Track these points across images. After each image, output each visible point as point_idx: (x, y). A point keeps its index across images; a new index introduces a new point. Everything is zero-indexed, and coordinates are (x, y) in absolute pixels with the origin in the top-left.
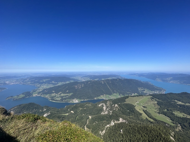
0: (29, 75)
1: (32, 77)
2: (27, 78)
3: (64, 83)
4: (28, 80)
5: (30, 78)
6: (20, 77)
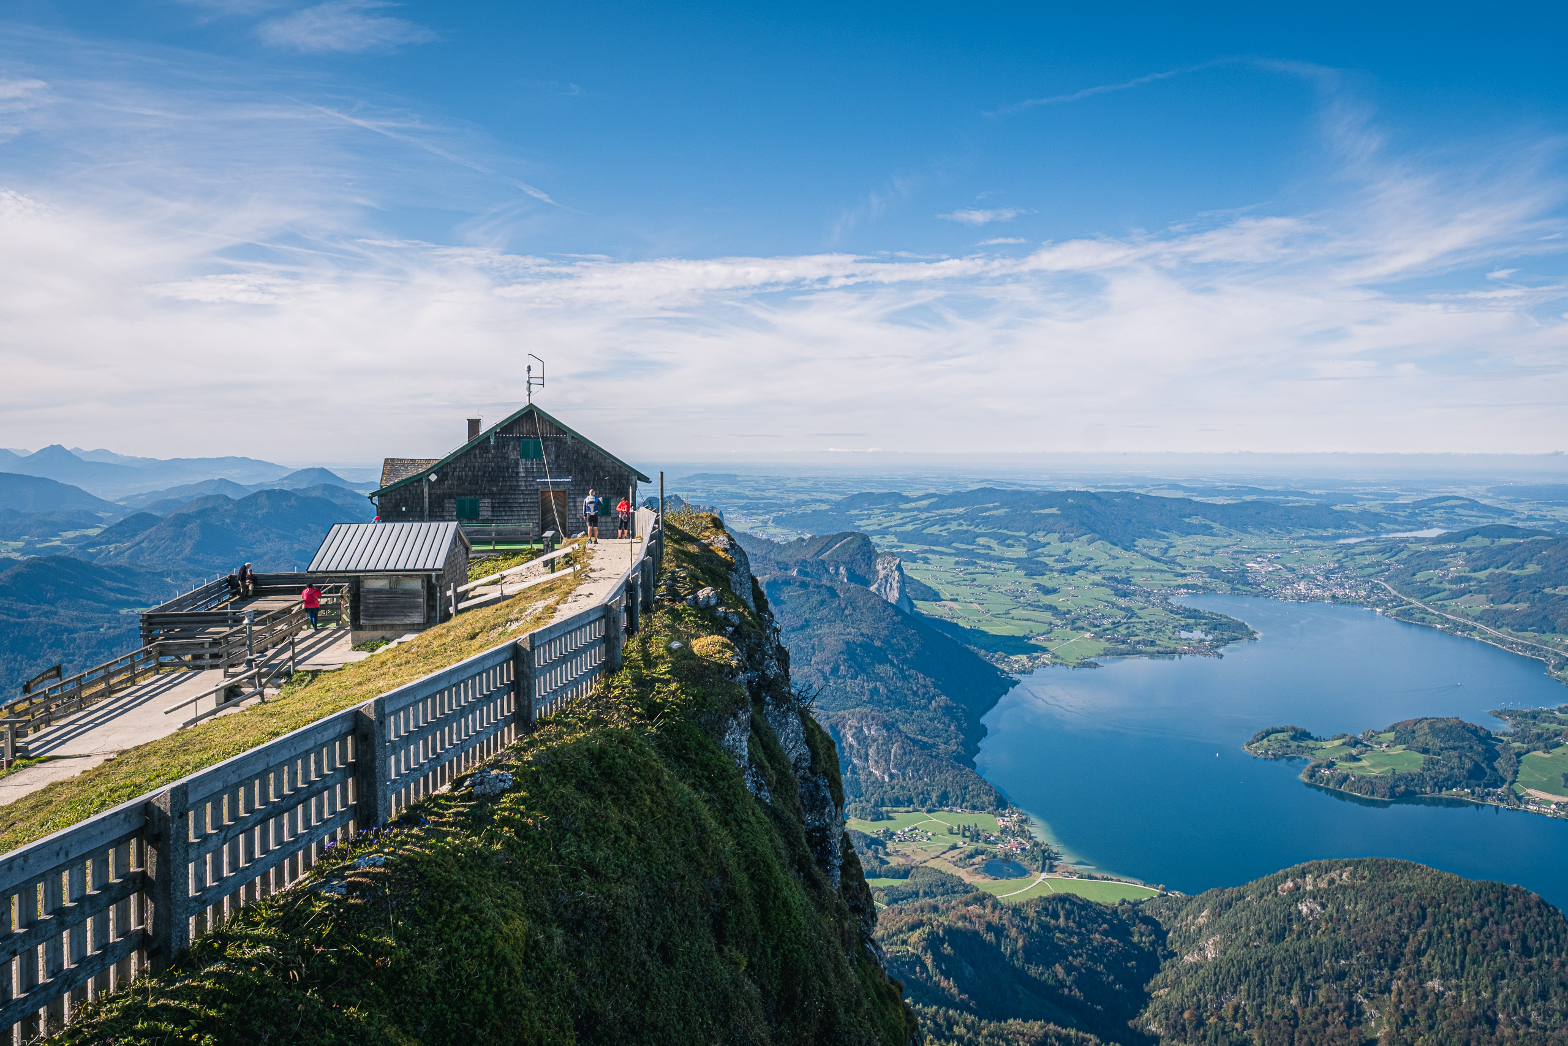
0: (1473, 505)
1: (1511, 531)
2: (1439, 540)
4: (1457, 567)
5: (1483, 542)
6: (1372, 520)
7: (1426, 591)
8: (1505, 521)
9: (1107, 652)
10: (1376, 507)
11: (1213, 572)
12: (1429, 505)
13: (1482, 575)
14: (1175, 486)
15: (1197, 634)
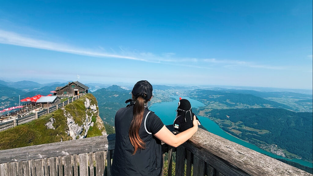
0: (197, 87)
2: (193, 90)
3: (250, 107)
4: (195, 93)
5: (198, 90)
7: (192, 95)
8: (199, 88)
9: (162, 101)
10: (188, 87)
11: (173, 93)
12: (193, 87)
13: (197, 94)
14: (169, 85)
15: (171, 99)
